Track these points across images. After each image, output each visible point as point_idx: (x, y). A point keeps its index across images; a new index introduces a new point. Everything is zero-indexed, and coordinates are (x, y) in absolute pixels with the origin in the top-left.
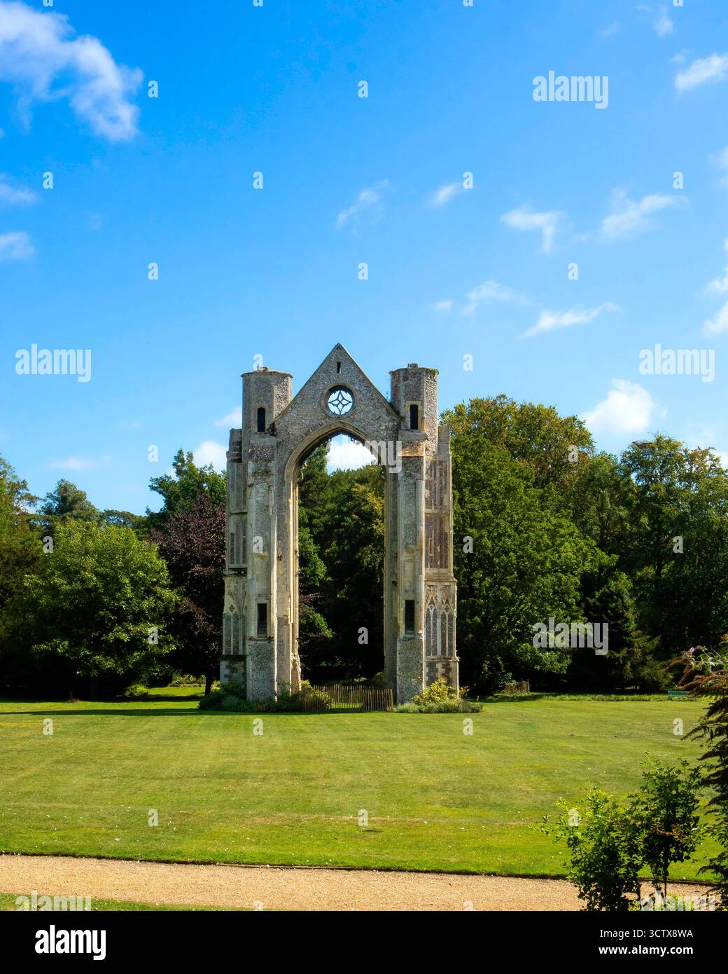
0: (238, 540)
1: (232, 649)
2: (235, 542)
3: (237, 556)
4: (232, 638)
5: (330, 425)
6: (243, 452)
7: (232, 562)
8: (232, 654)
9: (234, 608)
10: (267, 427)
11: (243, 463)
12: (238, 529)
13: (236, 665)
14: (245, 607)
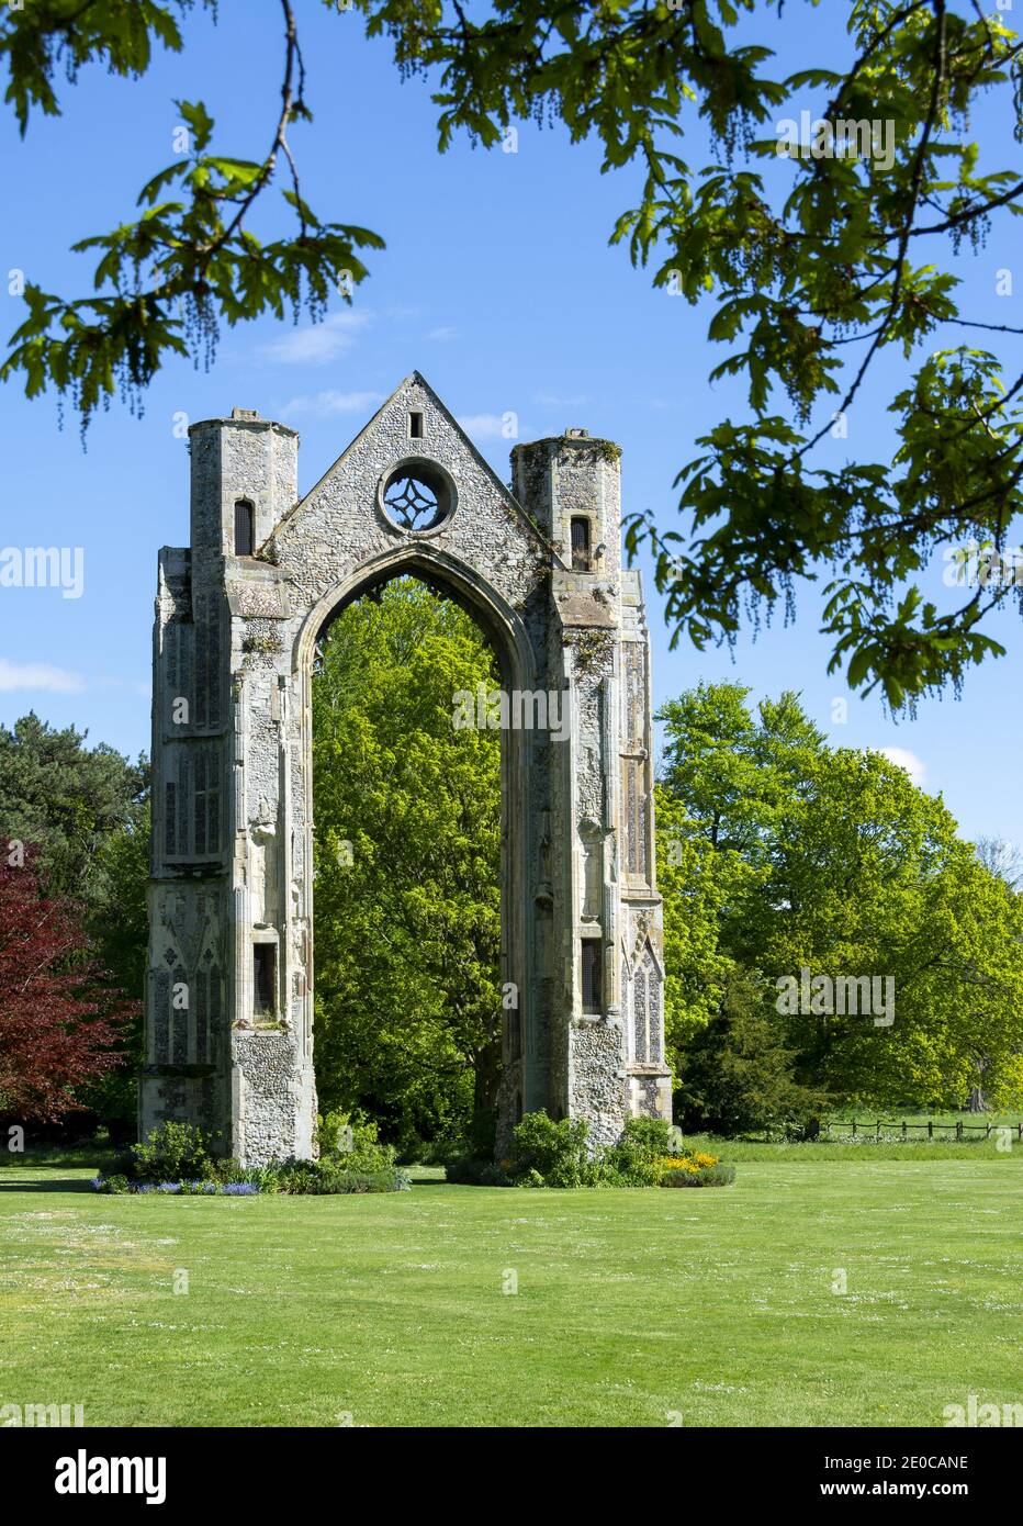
0: (183, 800)
1: (171, 1051)
2: (177, 805)
3: (181, 837)
4: (171, 1025)
5: (397, 551)
6: (194, 600)
7: (170, 852)
8: (171, 1062)
9: (175, 957)
10: (258, 544)
11: (196, 625)
12: (183, 774)
13: (181, 1089)
14: (204, 953)
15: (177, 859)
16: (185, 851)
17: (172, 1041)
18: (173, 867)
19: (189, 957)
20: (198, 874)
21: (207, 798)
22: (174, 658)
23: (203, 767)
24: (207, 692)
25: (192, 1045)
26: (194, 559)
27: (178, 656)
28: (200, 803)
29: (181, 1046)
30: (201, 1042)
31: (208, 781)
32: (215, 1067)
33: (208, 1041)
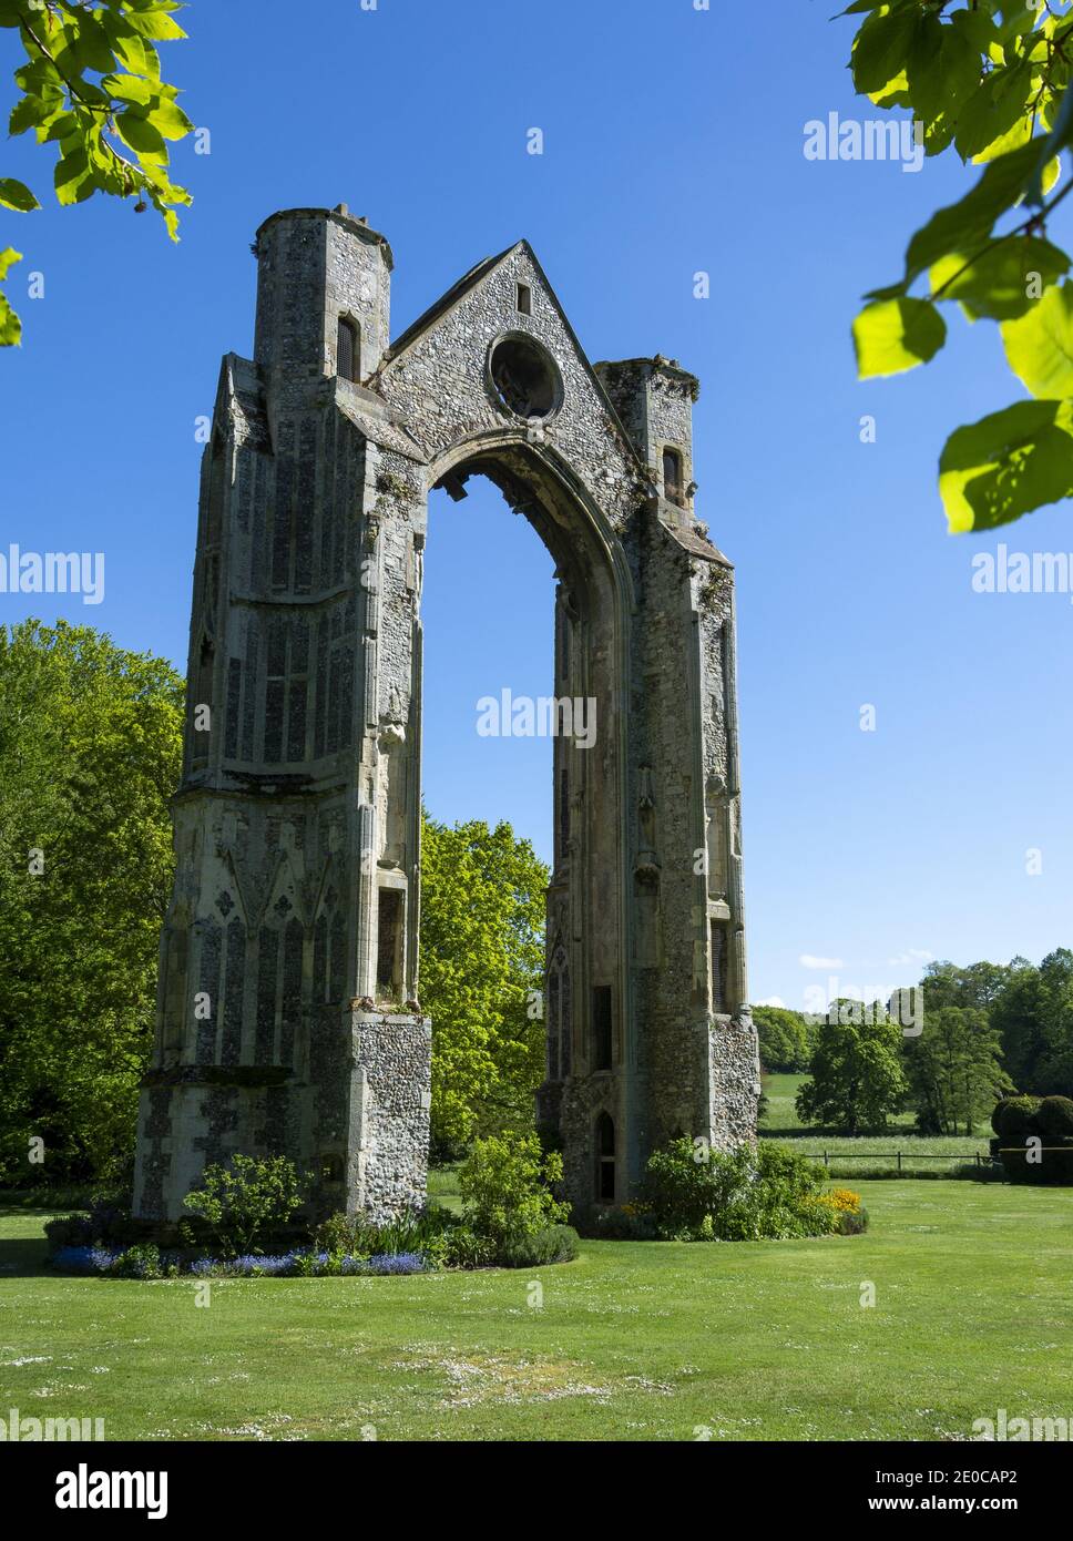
0: (251, 682)
1: (219, 1046)
2: (242, 691)
3: (246, 737)
6: (274, 426)
7: (230, 754)
8: (218, 1063)
9: (232, 904)
10: (364, 376)
11: (277, 458)
12: (251, 650)
13: (232, 1105)
14: (275, 900)
15: (239, 765)
16: (250, 756)
17: (220, 1031)
18: (236, 776)
19: (251, 906)
20: (271, 789)
21: (288, 685)
22: (248, 493)
23: (282, 645)
24: (292, 546)
25: (248, 1038)
26: (277, 375)
27: (253, 493)
28: (274, 693)
29: (232, 1039)
30: (263, 1034)
31: (289, 663)
32: (290, 1071)
33: (278, 1032)
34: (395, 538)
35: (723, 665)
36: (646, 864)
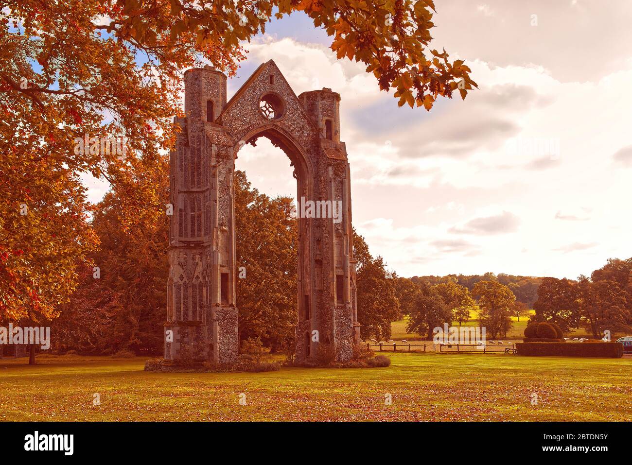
1: (182, 315)
2: (184, 218)
3: (185, 230)
4: (182, 304)
5: (265, 126)
6: (189, 138)
7: (181, 236)
8: (182, 320)
9: (184, 278)
10: (216, 118)
11: (190, 147)
12: (186, 206)
13: (187, 331)
14: (195, 276)
15: (183, 239)
16: (186, 236)
17: (182, 312)
18: (183, 242)
19: (189, 278)
20: (193, 245)
21: (196, 215)
22: (182, 159)
23: (194, 203)
24: (196, 174)
25: (190, 313)
26: (189, 122)
27: (184, 159)
28: (193, 217)
29: (186, 314)
30: (194, 312)
31: (196, 208)
32: (201, 322)
33: (198, 312)
34: (222, 171)
35: (342, 194)
36: (318, 258)
